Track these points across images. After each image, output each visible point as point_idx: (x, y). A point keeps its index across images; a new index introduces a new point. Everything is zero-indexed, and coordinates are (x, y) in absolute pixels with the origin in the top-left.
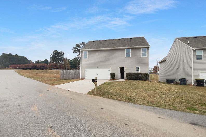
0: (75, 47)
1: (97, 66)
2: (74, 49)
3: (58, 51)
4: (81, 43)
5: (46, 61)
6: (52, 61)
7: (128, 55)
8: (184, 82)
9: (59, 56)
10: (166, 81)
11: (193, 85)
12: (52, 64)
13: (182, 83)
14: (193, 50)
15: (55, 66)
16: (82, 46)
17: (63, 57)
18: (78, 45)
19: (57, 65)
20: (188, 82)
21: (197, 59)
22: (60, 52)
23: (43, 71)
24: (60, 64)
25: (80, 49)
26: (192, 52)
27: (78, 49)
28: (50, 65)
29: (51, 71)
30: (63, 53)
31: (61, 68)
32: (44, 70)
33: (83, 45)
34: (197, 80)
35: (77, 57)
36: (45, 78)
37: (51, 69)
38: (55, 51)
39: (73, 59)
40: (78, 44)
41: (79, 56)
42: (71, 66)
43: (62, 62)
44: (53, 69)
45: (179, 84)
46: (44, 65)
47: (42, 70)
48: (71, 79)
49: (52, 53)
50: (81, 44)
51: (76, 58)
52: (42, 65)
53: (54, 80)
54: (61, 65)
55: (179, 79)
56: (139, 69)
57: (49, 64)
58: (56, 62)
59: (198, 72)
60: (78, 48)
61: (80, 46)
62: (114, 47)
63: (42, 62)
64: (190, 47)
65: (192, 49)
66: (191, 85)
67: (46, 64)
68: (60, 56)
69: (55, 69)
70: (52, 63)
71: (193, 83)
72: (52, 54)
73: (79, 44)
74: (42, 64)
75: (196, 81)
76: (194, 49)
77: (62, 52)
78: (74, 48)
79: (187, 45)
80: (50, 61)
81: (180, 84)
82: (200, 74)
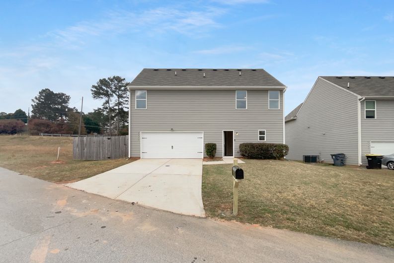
0: (96, 85)
1: (172, 127)
2: (95, 89)
3: (55, 93)
4: (112, 77)
5: (20, 114)
6: (38, 115)
7: (242, 105)
8: (342, 160)
9: (56, 104)
10: (302, 159)
11: (361, 166)
12: (37, 121)
13: (339, 162)
14: (360, 100)
15: (48, 126)
16: (113, 85)
17: (67, 107)
18: (103, 82)
19: (53, 123)
20: (347, 160)
21: (367, 117)
22: (59, 94)
23: (15, 138)
24: (58, 122)
25: (108, 90)
26: (359, 104)
27: (103, 90)
28: (33, 122)
29: (37, 137)
30: (68, 98)
31: (62, 132)
32: (16, 135)
33: (116, 82)
34: (368, 157)
35: (102, 107)
36: (25, 157)
37: (37, 134)
38: (43, 91)
39: (93, 111)
40: (105, 79)
41: (108, 105)
42: (87, 128)
43: (64, 118)
44: (42, 134)
45: (330, 165)
46: (16, 123)
47: (11, 136)
48: (104, 159)
49: (37, 95)
50: (112, 80)
51: (100, 109)
52: (9, 123)
53: (55, 164)
54: (61, 124)
55: (332, 155)
56: (264, 134)
57: (31, 121)
58: (50, 118)
59: (368, 142)
60: (104, 87)
61: (109, 82)
62: (211, 85)
63: (9, 116)
64: (355, 94)
65: (360, 97)
66: (357, 166)
67: (20, 121)
68: (60, 104)
69: (46, 132)
70: (39, 118)
71: (360, 163)
72: (36, 98)
73: (107, 79)
74: (9, 121)
75: (366, 158)
76: (364, 98)
77: (63, 94)
78: (94, 86)
79: (348, 91)
80: (31, 114)
81: (333, 165)
82: (372, 145)
